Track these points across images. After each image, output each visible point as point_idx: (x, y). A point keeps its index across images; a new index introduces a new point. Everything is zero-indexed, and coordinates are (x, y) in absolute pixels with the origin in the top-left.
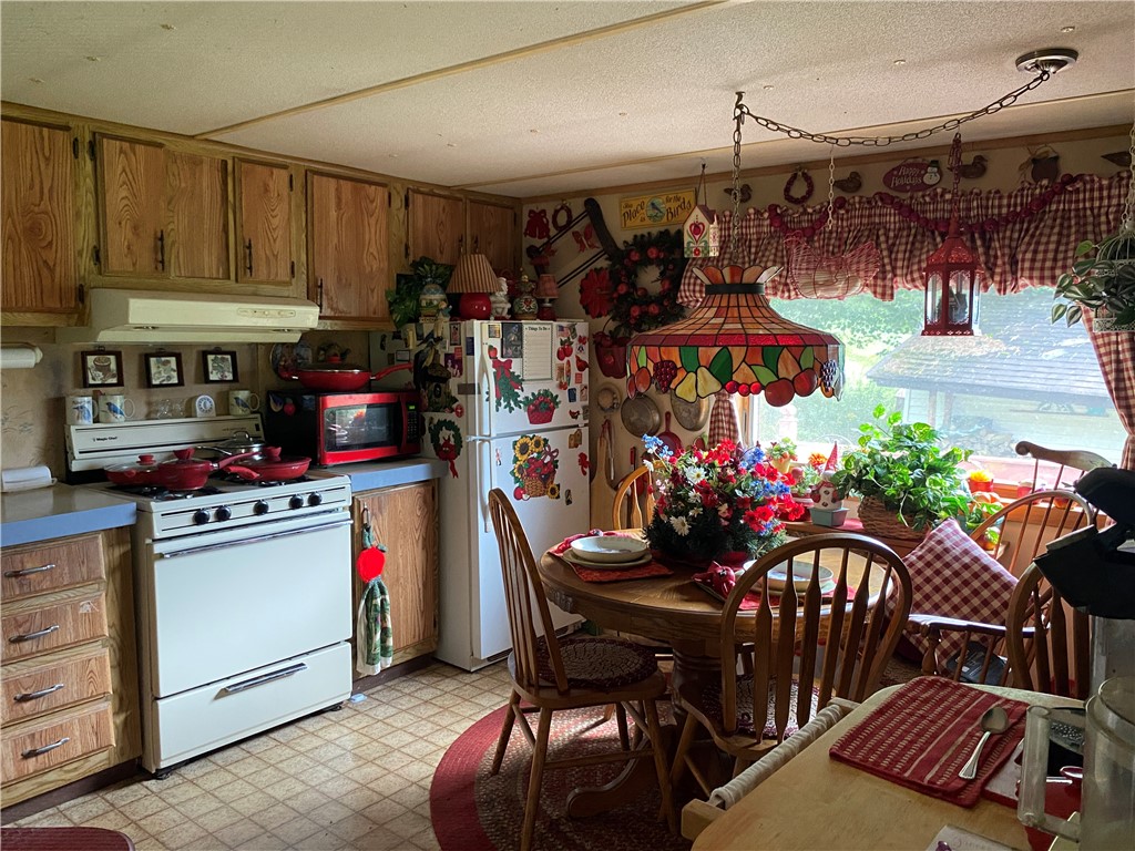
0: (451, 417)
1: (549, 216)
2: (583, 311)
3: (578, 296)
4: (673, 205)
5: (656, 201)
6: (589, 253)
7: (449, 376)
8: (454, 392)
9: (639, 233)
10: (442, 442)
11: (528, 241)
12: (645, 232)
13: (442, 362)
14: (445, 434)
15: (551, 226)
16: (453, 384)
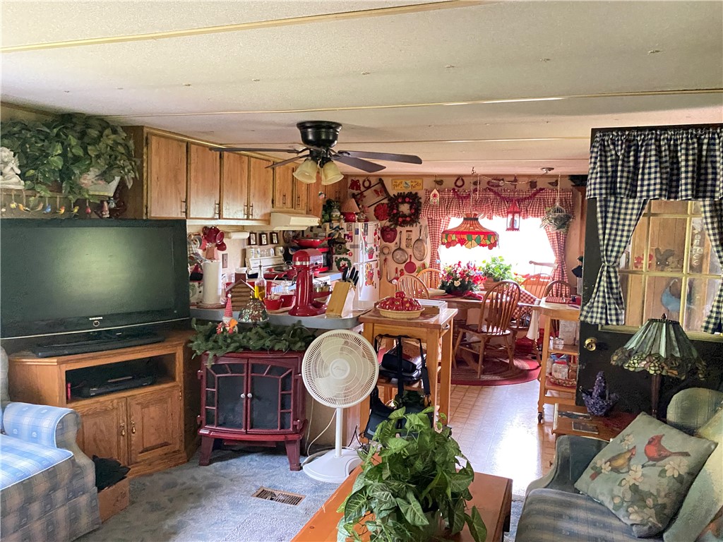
0: (347, 256)
1: (361, 183)
2: (375, 218)
3: (374, 213)
4: (414, 184)
5: (407, 182)
6: (380, 198)
7: (346, 242)
8: (348, 248)
9: (400, 192)
10: (341, 265)
11: (351, 191)
12: (402, 192)
13: (343, 237)
14: (342, 263)
15: (361, 186)
16: (348, 245)
